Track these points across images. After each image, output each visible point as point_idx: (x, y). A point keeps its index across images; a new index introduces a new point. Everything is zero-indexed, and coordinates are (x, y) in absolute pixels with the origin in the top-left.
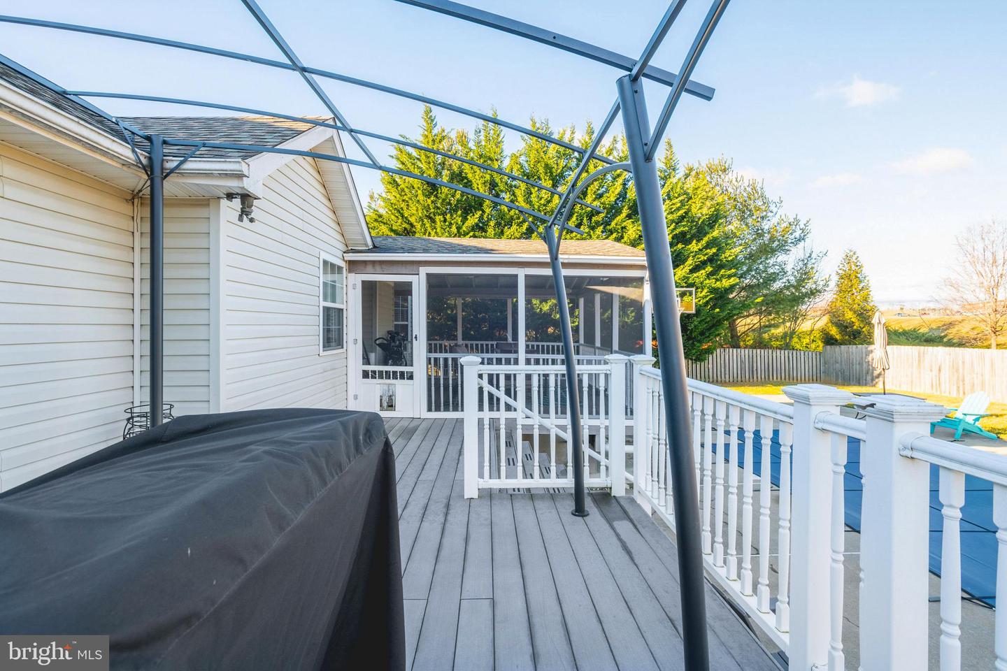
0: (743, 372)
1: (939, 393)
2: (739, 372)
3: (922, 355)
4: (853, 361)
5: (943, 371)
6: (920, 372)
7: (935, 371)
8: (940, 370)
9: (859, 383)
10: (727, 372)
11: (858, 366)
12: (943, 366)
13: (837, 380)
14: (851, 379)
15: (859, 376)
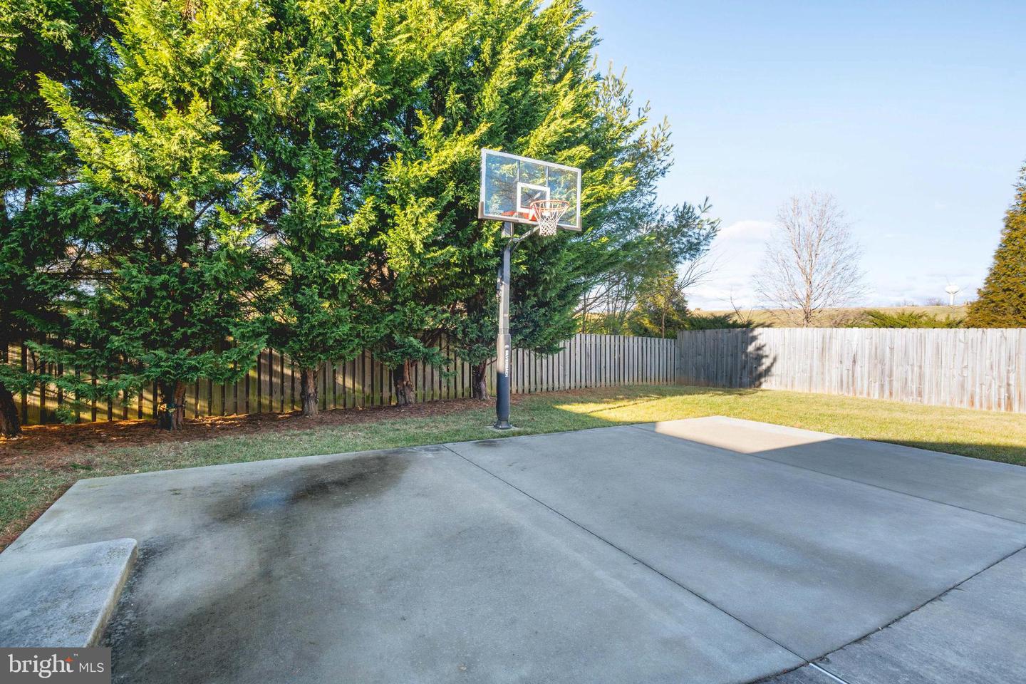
0: (588, 372)
1: (851, 395)
2: (583, 372)
3: (827, 341)
4: (722, 352)
5: (859, 363)
6: (823, 365)
7: (848, 363)
8: (854, 361)
9: (731, 383)
10: (568, 373)
11: (729, 358)
12: (859, 357)
13: (698, 377)
14: (719, 377)
15: (732, 371)
